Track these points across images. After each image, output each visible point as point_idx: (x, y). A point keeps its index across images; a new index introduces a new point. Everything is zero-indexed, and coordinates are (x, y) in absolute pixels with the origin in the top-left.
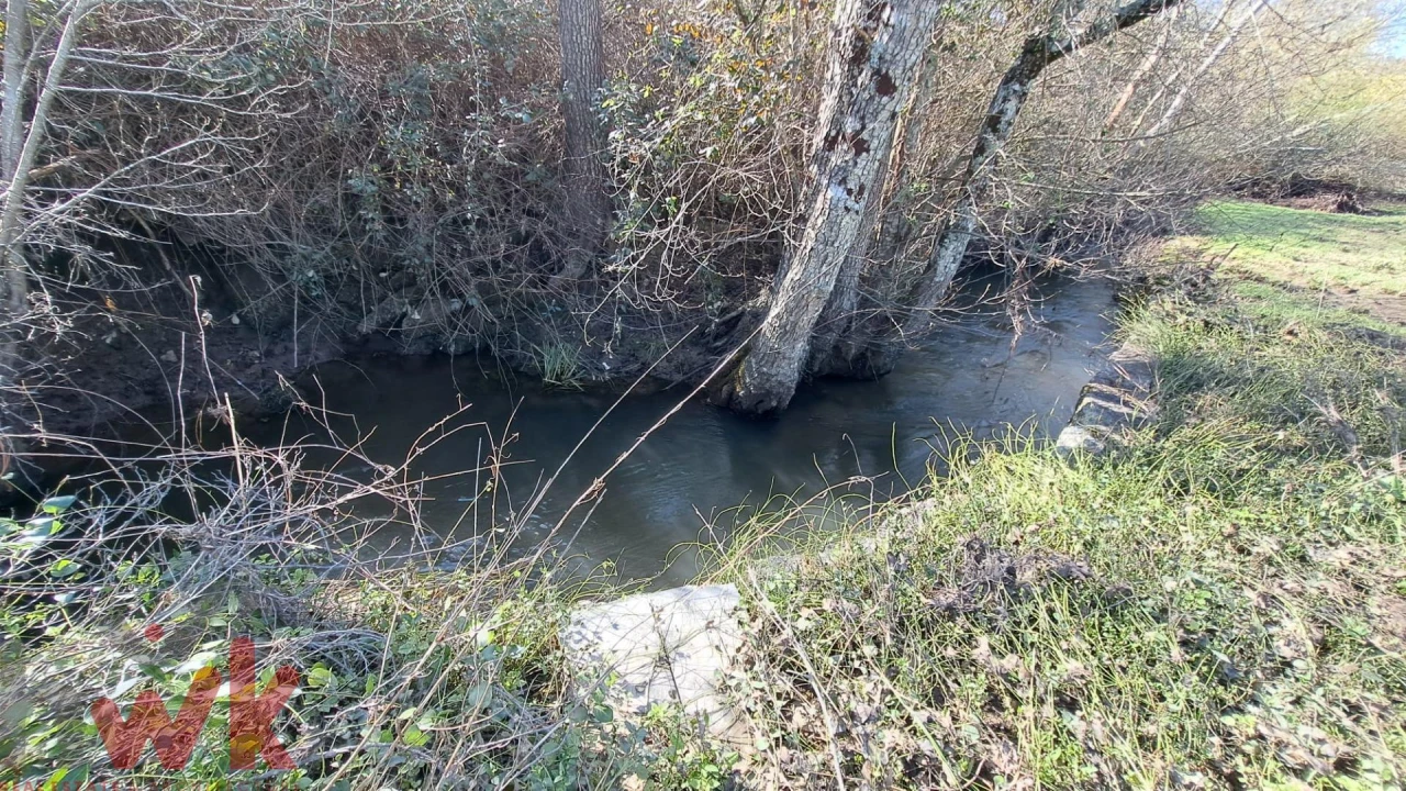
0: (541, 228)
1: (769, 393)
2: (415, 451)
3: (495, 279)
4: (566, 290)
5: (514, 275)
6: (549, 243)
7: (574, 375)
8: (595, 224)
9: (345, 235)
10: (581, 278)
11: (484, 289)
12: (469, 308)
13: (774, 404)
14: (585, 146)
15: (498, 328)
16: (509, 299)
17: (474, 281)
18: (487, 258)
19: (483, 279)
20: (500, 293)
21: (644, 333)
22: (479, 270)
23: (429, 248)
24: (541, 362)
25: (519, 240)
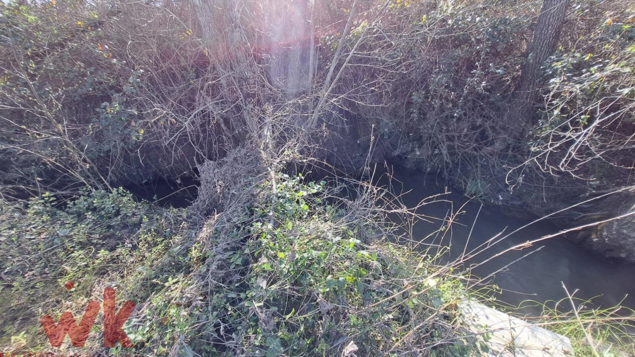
0: (488, 124)
1: (621, 247)
2: (422, 203)
3: (457, 143)
4: (491, 155)
5: (467, 144)
6: (490, 132)
7: (481, 197)
8: (520, 125)
9: (402, 118)
10: (501, 151)
11: (450, 148)
12: (441, 154)
13: (623, 255)
14: (529, 85)
15: (451, 166)
16: (460, 154)
17: (447, 143)
18: (456, 134)
19: (451, 143)
20: (457, 150)
21: (530, 187)
22: (450, 139)
23: (432, 126)
24: (466, 186)
25: (474, 127)
